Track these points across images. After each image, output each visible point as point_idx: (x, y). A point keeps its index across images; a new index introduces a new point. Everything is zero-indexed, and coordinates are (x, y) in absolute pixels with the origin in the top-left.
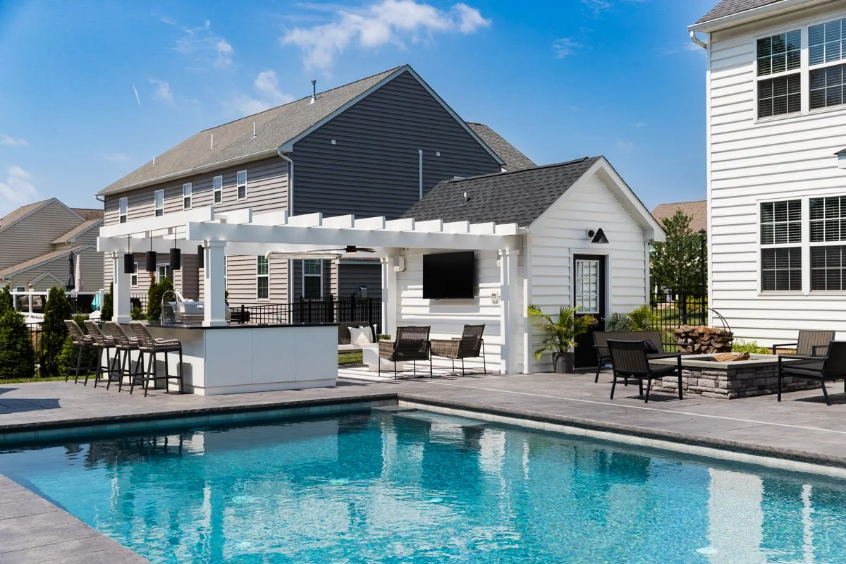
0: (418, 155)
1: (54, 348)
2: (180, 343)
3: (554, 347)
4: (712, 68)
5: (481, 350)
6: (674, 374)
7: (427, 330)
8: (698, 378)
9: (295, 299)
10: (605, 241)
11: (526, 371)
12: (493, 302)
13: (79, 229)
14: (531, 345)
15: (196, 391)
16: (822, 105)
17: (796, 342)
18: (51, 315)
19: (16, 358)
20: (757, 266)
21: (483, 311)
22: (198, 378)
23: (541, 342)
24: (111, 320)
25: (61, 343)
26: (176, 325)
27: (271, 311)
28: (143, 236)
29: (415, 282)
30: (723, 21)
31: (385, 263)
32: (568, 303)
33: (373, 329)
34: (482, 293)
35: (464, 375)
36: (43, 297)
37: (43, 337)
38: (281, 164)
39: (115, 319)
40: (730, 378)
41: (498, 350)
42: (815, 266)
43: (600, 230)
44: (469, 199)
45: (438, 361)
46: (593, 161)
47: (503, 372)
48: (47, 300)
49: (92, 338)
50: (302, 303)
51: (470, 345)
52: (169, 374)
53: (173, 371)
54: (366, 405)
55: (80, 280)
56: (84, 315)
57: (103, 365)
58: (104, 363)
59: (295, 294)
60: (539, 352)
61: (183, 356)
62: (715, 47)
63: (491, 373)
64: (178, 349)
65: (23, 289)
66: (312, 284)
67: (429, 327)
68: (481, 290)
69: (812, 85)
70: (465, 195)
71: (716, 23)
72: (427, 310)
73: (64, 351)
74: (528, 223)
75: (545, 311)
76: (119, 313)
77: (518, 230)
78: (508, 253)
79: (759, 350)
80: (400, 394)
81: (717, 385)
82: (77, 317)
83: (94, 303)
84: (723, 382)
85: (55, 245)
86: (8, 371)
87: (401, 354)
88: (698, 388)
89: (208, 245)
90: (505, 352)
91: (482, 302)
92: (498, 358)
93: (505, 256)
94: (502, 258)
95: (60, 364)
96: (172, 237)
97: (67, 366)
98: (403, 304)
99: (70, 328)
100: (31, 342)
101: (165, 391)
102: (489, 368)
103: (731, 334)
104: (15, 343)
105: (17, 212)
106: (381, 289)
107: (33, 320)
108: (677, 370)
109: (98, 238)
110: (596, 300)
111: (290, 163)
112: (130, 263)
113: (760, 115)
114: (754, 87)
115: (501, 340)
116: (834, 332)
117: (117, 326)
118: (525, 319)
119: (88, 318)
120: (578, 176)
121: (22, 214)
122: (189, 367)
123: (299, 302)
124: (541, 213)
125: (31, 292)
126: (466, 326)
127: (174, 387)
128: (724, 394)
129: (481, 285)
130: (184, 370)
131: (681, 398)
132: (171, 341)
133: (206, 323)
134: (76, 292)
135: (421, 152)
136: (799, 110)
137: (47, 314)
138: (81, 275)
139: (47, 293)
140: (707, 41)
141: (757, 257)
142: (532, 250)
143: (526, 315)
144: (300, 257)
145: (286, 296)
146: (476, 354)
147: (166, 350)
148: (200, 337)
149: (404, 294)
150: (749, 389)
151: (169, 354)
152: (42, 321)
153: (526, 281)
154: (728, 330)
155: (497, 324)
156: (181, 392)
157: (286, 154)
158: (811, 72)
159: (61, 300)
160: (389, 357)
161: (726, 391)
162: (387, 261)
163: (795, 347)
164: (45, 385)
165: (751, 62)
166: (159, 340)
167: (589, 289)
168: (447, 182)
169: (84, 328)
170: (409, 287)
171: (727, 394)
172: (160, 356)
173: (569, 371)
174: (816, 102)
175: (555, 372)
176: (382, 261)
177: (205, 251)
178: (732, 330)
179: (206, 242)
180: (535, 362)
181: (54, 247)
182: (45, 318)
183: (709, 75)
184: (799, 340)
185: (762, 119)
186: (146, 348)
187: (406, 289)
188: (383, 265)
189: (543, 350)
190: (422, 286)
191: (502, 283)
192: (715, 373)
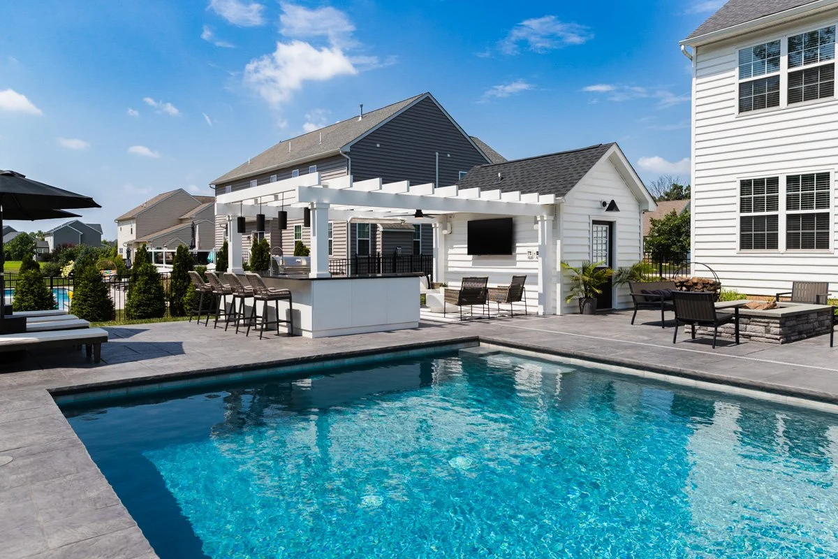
0: (435, 156)
1: (181, 291)
2: (290, 293)
3: (580, 293)
4: (698, 74)
5: (523, 296)
6: (732, 322)
7: (486, 280)
8: (746, 324)
9: (352, 256)
10: (618, 210)
11: (558, 312)
12: (529, 258)
13: (197, 210)
14: (563, 292)
15: (304, 334)
16: (799, 100)
17: (791, 291)
18: (178, 266)
19: (151, 299)
20: (737, 230)
21: (519, 265)
22: (306, 322)
23: (569, 290)
24: (226, 271)
25: (186, 287)
26: (280, 276)
27: (341, 264)
28: (252, 202)
29: (459, 242)
30: (710, 36)
31: (436, 227)
32: (588, 259)
33: (428, 278)
34: (518, 250)
35: (512, 316)
36: (173, 253)
37: (172, 283)
38: (342, 160)
39: (230, 271)
40: (782, 325)
41: (536, 296)
42: (790, 230)
43: (613, 201)
44: (502, 178)
45: (493, 305)
46: (608, 146)
47: (541, 313)
48: (176, 254)
49: (212, 286)
50: (356, 259)
51: (515, 293)
52: (280, 318)
53: (283, 316)
54: (454, 347)
55: (199, 242)
56: (203, 266)
57: (220, 308)
58: (222, 307)
59: (351, 252)
60: (569, 297)
61: (293, 304)
62: (700, 58)
63: (530, 315)
64: (288, 297)
65: (161, 249)
66: (363, 244)
67: (487, 278)
68: (517, 249)
69: (790, 85)
70: (499, 175)
71: (701, 39)
72: (470, 264)
73: (188, 294)
74: (563, 195)
75: (572, 265)
76: (234, 265)
77: (555, 200)
78: (545, 218)
79: (739, 297)
80: (481, 336)
81: (768, 331)
82: (198, 268)
83: (209, 258)
84: (775, 328)
85: (181, 219)
86: (144, 309)
87: (465, 300)
88: (747, 333)
89: (315, 206)
90: (542, 299)
91: (518, 258)
92: (536, 302)
93: (542, 220)
94: (540, 223)
95: (185, 304)
96: (279, 203)
97: (191, 305)
98: (449, 259)
99: (193, 279)
100: (163, 287)
101: (276, 332)
102: (530, 310)
103: (720, 283)
104: (150, 288)
105: (156, 198)
106: (432, 249)
107: (165, 269)
108: (734, 318)
109: (216, 204)
110: (606, 256)
111: (348, 159)
112: (242, 225)
113: (741, 110)
114: (736, 88)
115: (539, 288)
116: (827, 283)
117: (234, 277)
118: (558, 272)
119: (206, 269)
120: (598, 158)
121: (160, 199)
122: (298, 312)
123: (355, 257)
124: (573, 186)
125: (164, 250)
126: (514, 277)
127: (284, 329)
128: (776, 339)
129: (517, 245)
130: (293, 316)
131: (738, 342)
132: (282, 290)
133: (313, 275)
134: (196, 250)
135: (437, 154)
136: (779, 105)
137: (175, 265)
138: (200, 239)
139: (175, 251)
140: (693, 53)
141: (737, 223)
142: (564, 216)
143: (559, 268)
144: (366, 222)
145: (346, 254)
146: (519, 299)
147: (277, 298)
148: (309, 286)
149: (450, 251)
150: (793, 334)
151: (279, 301)
152: (172, 270)
153: (559, 242)
154: (717, 280)
155: (536, 276)
156: (291, 334)
157: (345, 153)
158: (790, 75)
159: (185, 256)
160: (456, 303)
161: (778, 337)
162: (438, 226)
163: (790, 295)
164: (172, 325)
165: (733, 69)
166: (272, 289)
167: (602, 248)
168: (479, 167)
169: (204, 277)
170: (454, 246)
171: (779, 340)
172: (272, 304)
173: (593, 312)
174: (793, 97)
175: (581, 313)
176: (433, 226)
177: (311, 212)
178: (721, 281)
179: (312, 204)
180: (565, 306)
181: (181, 221)
182: (174, 268)
183: (695, 81)
184: (793, 289)
185: (742, 114)
186: (260, 296)
187: (453, 248)
188: (434, 229)
189: (572, 296)
190: (466, 246)
191: (540, 243)
192: (766, 320)
